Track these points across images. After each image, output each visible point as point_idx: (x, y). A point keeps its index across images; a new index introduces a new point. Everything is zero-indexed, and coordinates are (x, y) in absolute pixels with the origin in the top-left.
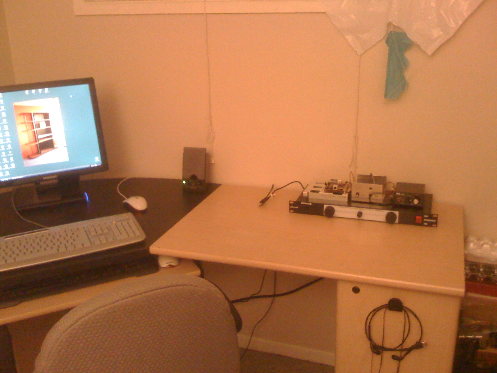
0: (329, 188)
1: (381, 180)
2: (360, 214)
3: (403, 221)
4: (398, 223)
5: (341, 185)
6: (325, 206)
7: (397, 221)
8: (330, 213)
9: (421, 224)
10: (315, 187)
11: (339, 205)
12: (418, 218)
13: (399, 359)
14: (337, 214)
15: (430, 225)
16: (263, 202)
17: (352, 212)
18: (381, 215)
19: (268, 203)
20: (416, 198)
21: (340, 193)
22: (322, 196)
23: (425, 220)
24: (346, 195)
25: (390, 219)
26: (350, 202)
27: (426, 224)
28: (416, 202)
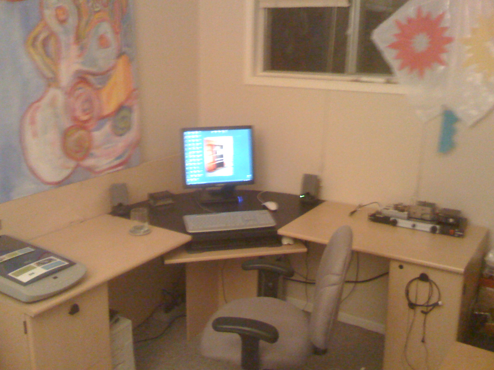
0: (397, 207)
1: (432, 206)
2: (414, 226)
3: (443, 232)
4: (439, 234)
5: (405, 207)
6: (392, 219)
7: (437, 232)
8: (394, 223)
9: (453, 235)
10: (388, 206)
11: (402, 218)
12: (451, 231)
13: (425, 313)
14: (399, 224)
15: (460, 236)
16: (353, 213)
17: (409, 224)
18: (427, 227)
19: (356, 213)
20: (452, 218)
21: (402, 210)
22: (392, 213)
23: (456, 233)
24: (406, 213)
25: (433, 230)
26: (409, 218)
27: (456, 235)
28: (451, 220)
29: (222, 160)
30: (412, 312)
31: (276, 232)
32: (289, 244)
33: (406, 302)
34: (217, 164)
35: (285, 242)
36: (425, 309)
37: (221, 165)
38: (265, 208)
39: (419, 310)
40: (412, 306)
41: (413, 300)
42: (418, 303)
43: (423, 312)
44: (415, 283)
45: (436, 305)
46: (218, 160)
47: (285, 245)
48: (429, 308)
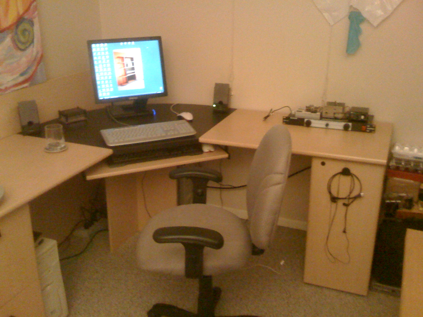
0: (309, 109)
1: (342, 105)
2: (327, 125)
3: (354, 129)
4: (351, 131)
5: (316, 108)
6: (306, 120)
7: (350, 129)
8: (308, 124)
9: (365, 131)
10: (299, 109)
11: (315, 119)
12: (364, 127)
13: (346, 205)
14: (312, 125)
15: (371, 131)
16: (266, 118)
17: (322, 124)
18: (340, 125)
19: (269, 118)
20: (363, 115)
21: (315, 112)
22: (305, 115)
23: (368, 128)
24: (318, 114)
25: (346, 128)
26: (322, 118)
27: (368, 131)
28: (363, 117)
29: (134, 72)
30: (334, 205)
31: (198, 140)
32: (210, 151)
33: (328, 197)
34: (128, 77)
35: (206, 149)
36: (346, 202)
37: (133, 78)
38: (181, 118)
39: (340, 203)
40: (334, 199)
41: (335, 194)
42: (340, 197)
43: (344, 204)
44: (337, 177)
45: (359, 196)
46: (130, 73)
47: (207, 152)
48: (351, 200)
